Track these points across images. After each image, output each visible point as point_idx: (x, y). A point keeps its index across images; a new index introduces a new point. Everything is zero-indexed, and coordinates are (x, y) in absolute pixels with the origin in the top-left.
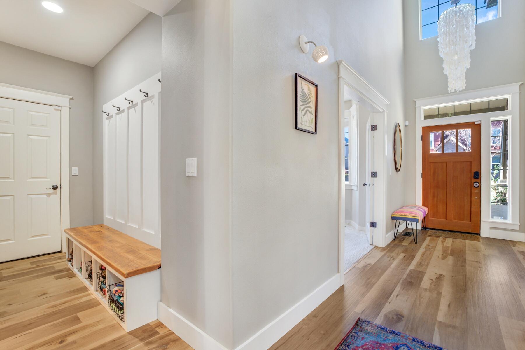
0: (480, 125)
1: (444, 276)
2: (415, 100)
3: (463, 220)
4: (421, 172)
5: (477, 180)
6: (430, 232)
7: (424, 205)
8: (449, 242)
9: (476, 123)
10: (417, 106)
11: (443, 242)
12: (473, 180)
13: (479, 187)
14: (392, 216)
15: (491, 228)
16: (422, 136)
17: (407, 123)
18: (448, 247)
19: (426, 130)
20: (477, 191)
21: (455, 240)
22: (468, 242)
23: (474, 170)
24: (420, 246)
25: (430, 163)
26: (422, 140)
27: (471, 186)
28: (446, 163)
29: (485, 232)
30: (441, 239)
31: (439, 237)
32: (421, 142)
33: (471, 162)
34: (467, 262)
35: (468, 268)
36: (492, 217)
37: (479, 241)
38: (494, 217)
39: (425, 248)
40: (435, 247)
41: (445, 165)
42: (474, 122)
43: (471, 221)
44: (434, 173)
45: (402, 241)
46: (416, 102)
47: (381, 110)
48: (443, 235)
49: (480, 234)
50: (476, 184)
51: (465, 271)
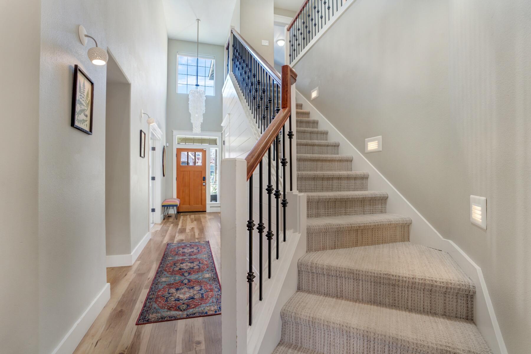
0: (206, 151)
1: (194, 228)
2: (173, 130)
3: (198, 204)
4: (176, 177)
5: (204, 182)
6: (181, 214)
7: (178, 197)
8: (193, 216)
9: (204, 150)
10: (174, 134)
11: (190, 217)
12: (203, 182)
13: (205, 185)
14: (163, 205)
15: (211, 207)
16: (176, 154)
17: (168, 145)
18: (193, 218)
19: (179, 151)
20: (204, 188)
21: (195, 215)
22: (201, 215)
23: (203, 176)
24: (179, 220)
25: (181, 171)
26: (176, 156)
27: (202, 185)
28: (190, 171)
29: (208, 209)
30: (188, 216)
31: (187, 215)
32: (176, 158)
33: (201, 171)
34: (202, 222)
35: (203, 223)
36: (211, 201)
37: (206, 214)
38: (212, 201)
39: (182, 220)
40: (187, 219)
41: (189, 172)
42: (203, 149)
43: (202, 204)
44: (183, 178)
45: (169, 220)
46: (174, 132)
47: (159, 139)
48: (189, 214)
49: (206, 211)
50: (204, 183)
51: (202, 225)
